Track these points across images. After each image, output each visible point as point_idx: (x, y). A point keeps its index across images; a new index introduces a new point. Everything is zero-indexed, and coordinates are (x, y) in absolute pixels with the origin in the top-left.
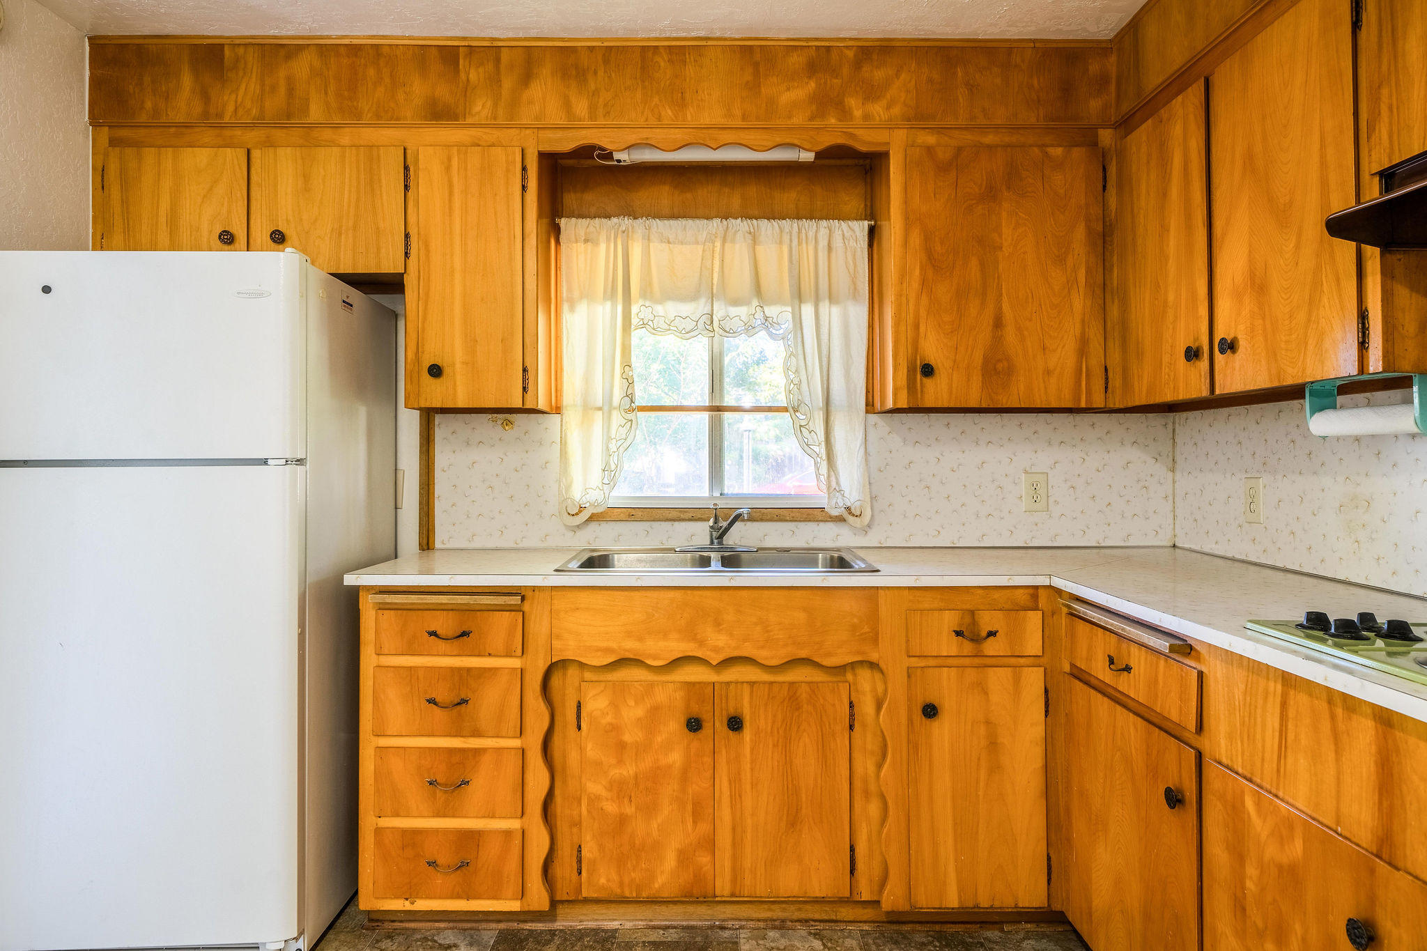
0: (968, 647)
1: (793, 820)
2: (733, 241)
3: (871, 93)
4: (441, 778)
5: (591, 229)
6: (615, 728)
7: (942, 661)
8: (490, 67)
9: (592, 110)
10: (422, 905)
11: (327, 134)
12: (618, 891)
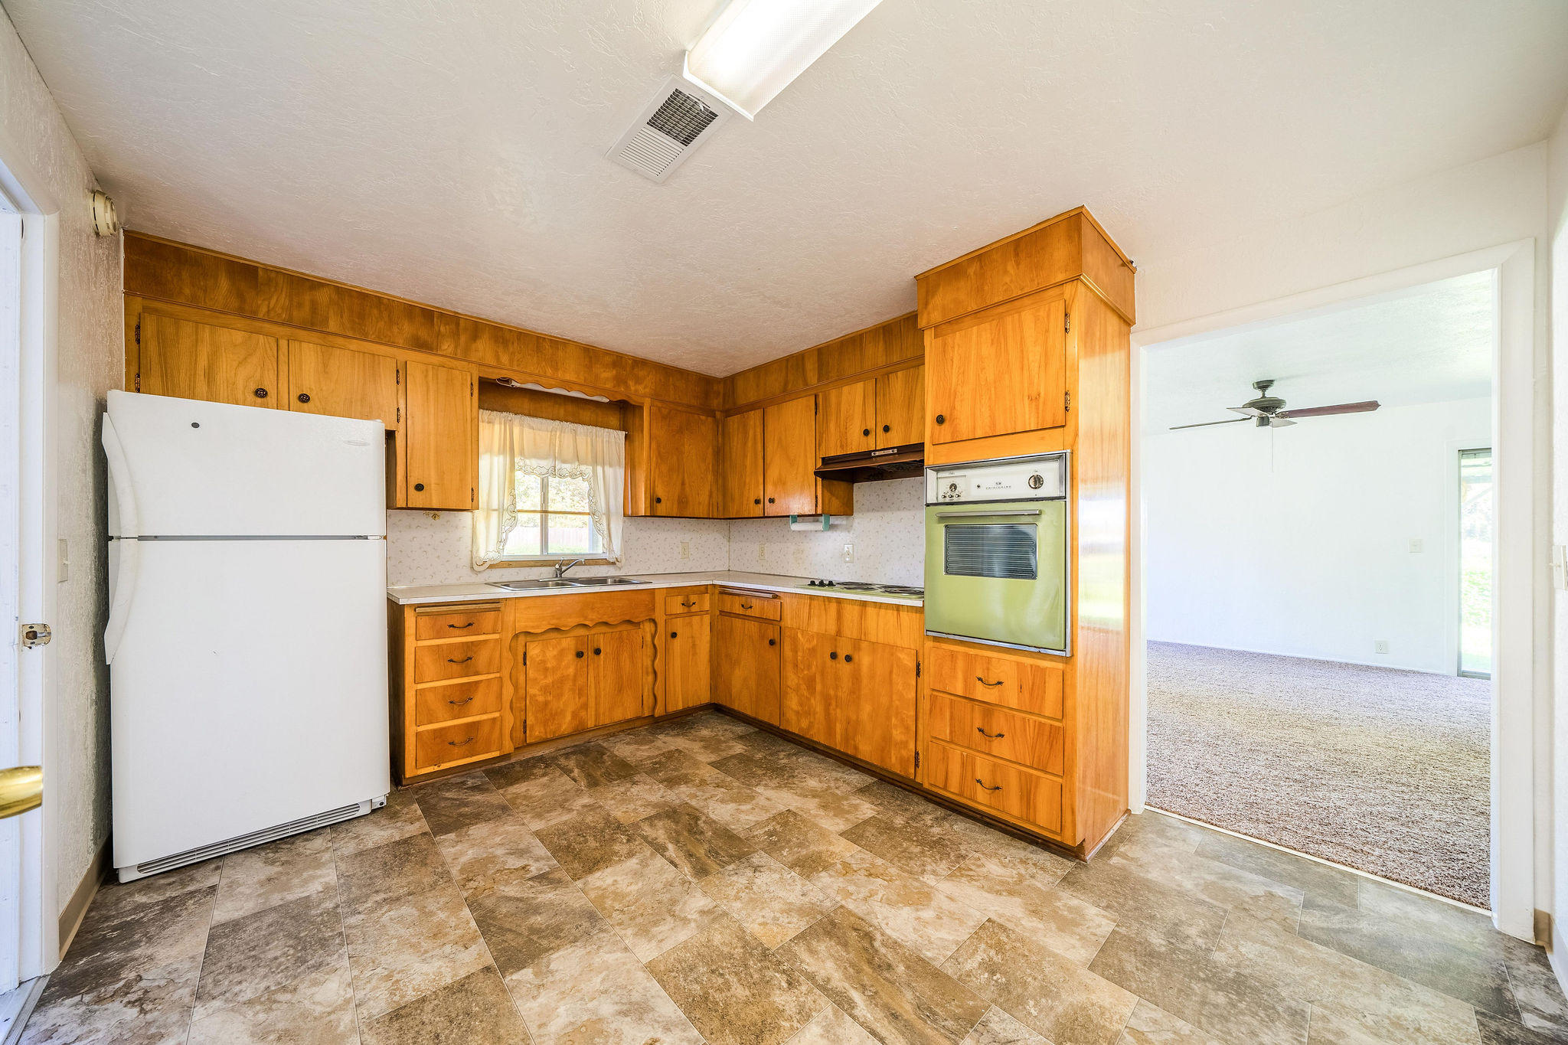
0: (686, 610)
1: (620, 690)
2: (564, 432)
3: (638, 381)
4: (456, 699)
5: (491, 417)
6: (544, 662)
7: (677, 616)
8: (453, 326)
9: (511, 361)
10: (445, 766)
11: (340, 341)
12: (544, 737)
